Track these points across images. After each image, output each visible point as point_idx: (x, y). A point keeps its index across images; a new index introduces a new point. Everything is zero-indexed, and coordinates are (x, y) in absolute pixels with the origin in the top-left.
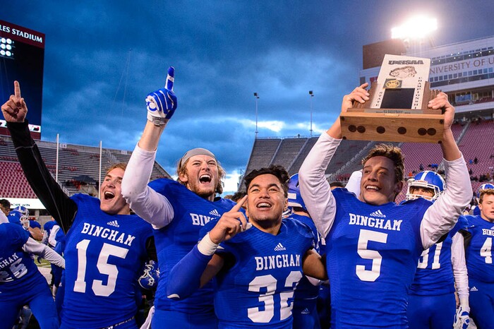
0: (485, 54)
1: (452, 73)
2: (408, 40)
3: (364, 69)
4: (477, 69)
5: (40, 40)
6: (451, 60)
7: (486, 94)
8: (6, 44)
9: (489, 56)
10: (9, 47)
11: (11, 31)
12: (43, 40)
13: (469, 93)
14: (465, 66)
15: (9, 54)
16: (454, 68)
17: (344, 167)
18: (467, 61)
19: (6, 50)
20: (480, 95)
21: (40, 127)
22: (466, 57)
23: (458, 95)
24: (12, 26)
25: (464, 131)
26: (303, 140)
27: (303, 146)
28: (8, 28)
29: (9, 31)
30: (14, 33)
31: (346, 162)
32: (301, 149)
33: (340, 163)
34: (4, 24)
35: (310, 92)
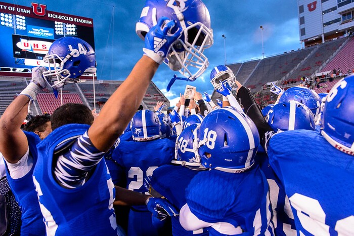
5: (90, 23)
8: (72, 28)
10: (74, 29)
11: (74, 20)
12: (92, 22)
15: (74, 33)
17: (287, 75)
19: (72, 31)
24: (74, 17)
26: (257, 61)
27: (257, 65)
28: (72, 18)
29: (72, 20)
30: (75, 21)
31: (290, 71)
32: (256, 67)
33: (285, 73)
34: (69, 16)
35: (261, 27)
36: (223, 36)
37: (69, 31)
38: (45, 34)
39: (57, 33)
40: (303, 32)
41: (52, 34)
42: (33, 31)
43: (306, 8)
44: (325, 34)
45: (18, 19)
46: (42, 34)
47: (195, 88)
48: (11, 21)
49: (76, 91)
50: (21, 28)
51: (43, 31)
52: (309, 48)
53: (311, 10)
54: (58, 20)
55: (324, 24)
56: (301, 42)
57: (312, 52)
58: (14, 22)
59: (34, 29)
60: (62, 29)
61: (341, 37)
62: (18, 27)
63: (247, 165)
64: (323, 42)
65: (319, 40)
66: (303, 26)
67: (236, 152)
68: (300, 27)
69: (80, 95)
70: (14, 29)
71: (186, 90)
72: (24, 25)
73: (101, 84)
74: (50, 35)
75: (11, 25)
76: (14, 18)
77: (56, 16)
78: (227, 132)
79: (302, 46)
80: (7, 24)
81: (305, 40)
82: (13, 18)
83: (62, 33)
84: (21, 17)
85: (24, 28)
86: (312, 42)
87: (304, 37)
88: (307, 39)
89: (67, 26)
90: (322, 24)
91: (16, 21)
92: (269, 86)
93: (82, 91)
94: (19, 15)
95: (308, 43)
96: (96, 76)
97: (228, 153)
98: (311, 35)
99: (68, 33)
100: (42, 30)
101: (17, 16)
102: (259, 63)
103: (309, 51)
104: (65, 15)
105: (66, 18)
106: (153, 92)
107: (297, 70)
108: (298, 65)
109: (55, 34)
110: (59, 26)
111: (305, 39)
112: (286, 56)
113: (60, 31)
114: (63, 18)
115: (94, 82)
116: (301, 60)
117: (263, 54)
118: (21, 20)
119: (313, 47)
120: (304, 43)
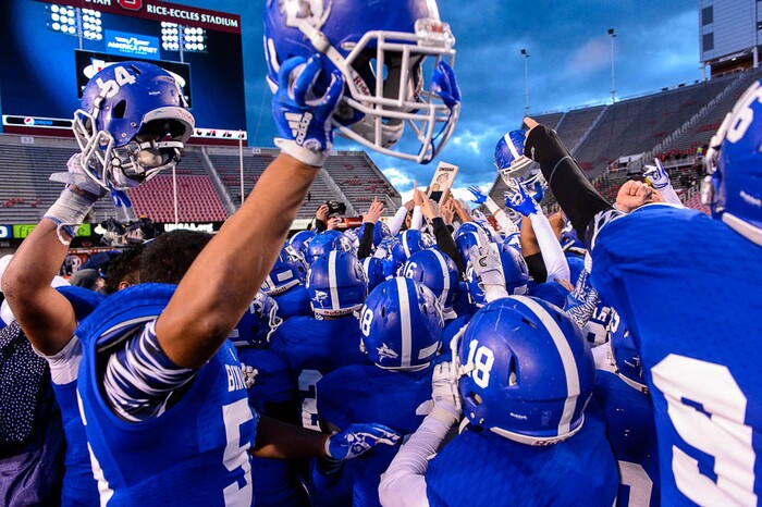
5: (234, 24)
8: (197, 35)
10: (201, 39)
11: (201, 18)
12: (239, 23)
15: (201, 47)
17: (668, 140)
19: (197, 43)
21: (245, 133)
24: (201, 12)
26: (598, 109)
27: (599, 118)
28: (196, 15)
29: (198, 18)
30: (204, 20)
31: (673, 131)
32: (595, 123)
33: (661, 136)
34: (190, 9)
35: (611, 32)
36: (523, 52)
37: (191, 42)
38: (141, 48)
39: (165, 46)
40: (707, 42)
41: (155, 50)
42: (116, 42)
44: (759, 48)
45: (86, 18)
46: (135, 48)
47: (456, 168)
48: (72, 22)
49: (204, 171)
50: (93, 36)
51: (137, 42)
52: (722, 79)
54: (169, 19)
55: (758, 24)
56: (701, 65)
57: (727, 89)
58: (79, 24)
59: (118, 39)
60: (175, 38)
62: (87, 34)
63: (564, 431)
64: (756, 65)
65: (746, 60)
66: (708, 29)
67: (534, 401)
68: (701, 31)
69: (213, 178)
70: (78, 38)
71: (438, 173)
72: (99, 29)
73: (255, 156)
74: (151, 50)
75: (72, 30)
76: (78, 15)
77: (164, 9)
78: (517, 354)
79: (705, 74)
80: (64, 29)
81: (711, 61)
82: (76, 16)
83: (176, 46)
84: (92, 12)
85: (100, 37)
86: (729, 65)
87: (711, 55)
88: (718, 59)
89: (187, 31)
90: (755, 24)
91: (83, 22)
92: (625, 164)
93: (218, 171)
94: (89, 8)
95: (718, 68)
96: (245, 138)
97: (517, 401)
98: (727, 48)
99: (188, 47)
100: (135, 40)
101: (85, 10)
102: (602, 113)
103: (721, 87)
104: (181, 8)
105: (184, 15)
106: (365, 176)
107: (690, 129)
108: (694, 118)
109: (161, 48)
110: (170, 31)
111: (712, 57)
112: (665, 97)
113: (173, 42)
114: (178, 14)
115: (241, 152)
116: (701, 106)
117: (613, 92)
118: (92, 20)
119: (729, 77)
120: (708, 67)
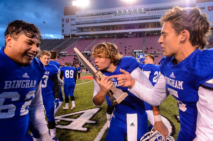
0: (103, 14)
1: (93, 20)
2: (78, 7)
3: (64, 15)
4: (100, 19)
6: (92, 15)
7: (103, 28)
9: (105, 15)
13: (98, 28)
14: (97, 18)
16: (93, 18)
18: (98, 16)
20: (102, 28)
22: (97, 15)
23: (94, 28)
25: (95, 40)
33: (51, 49)
40: (63, 31)
43: (65, 21)
44: (71, 35)
53: (67, 22)
55: (71, 30)
61: (77, 38)
64: (71, 38)
65: (69, 36)
66: (63, 28)
79: (63, 37)
86: (67, 37)
87: (63, 34)
88: (65, 35)
95: (65, 37)
107: (56, 49)
108: (58, 46)
116: (60, 44)
